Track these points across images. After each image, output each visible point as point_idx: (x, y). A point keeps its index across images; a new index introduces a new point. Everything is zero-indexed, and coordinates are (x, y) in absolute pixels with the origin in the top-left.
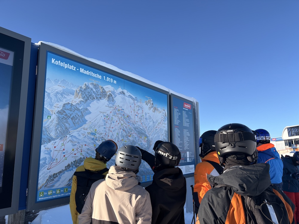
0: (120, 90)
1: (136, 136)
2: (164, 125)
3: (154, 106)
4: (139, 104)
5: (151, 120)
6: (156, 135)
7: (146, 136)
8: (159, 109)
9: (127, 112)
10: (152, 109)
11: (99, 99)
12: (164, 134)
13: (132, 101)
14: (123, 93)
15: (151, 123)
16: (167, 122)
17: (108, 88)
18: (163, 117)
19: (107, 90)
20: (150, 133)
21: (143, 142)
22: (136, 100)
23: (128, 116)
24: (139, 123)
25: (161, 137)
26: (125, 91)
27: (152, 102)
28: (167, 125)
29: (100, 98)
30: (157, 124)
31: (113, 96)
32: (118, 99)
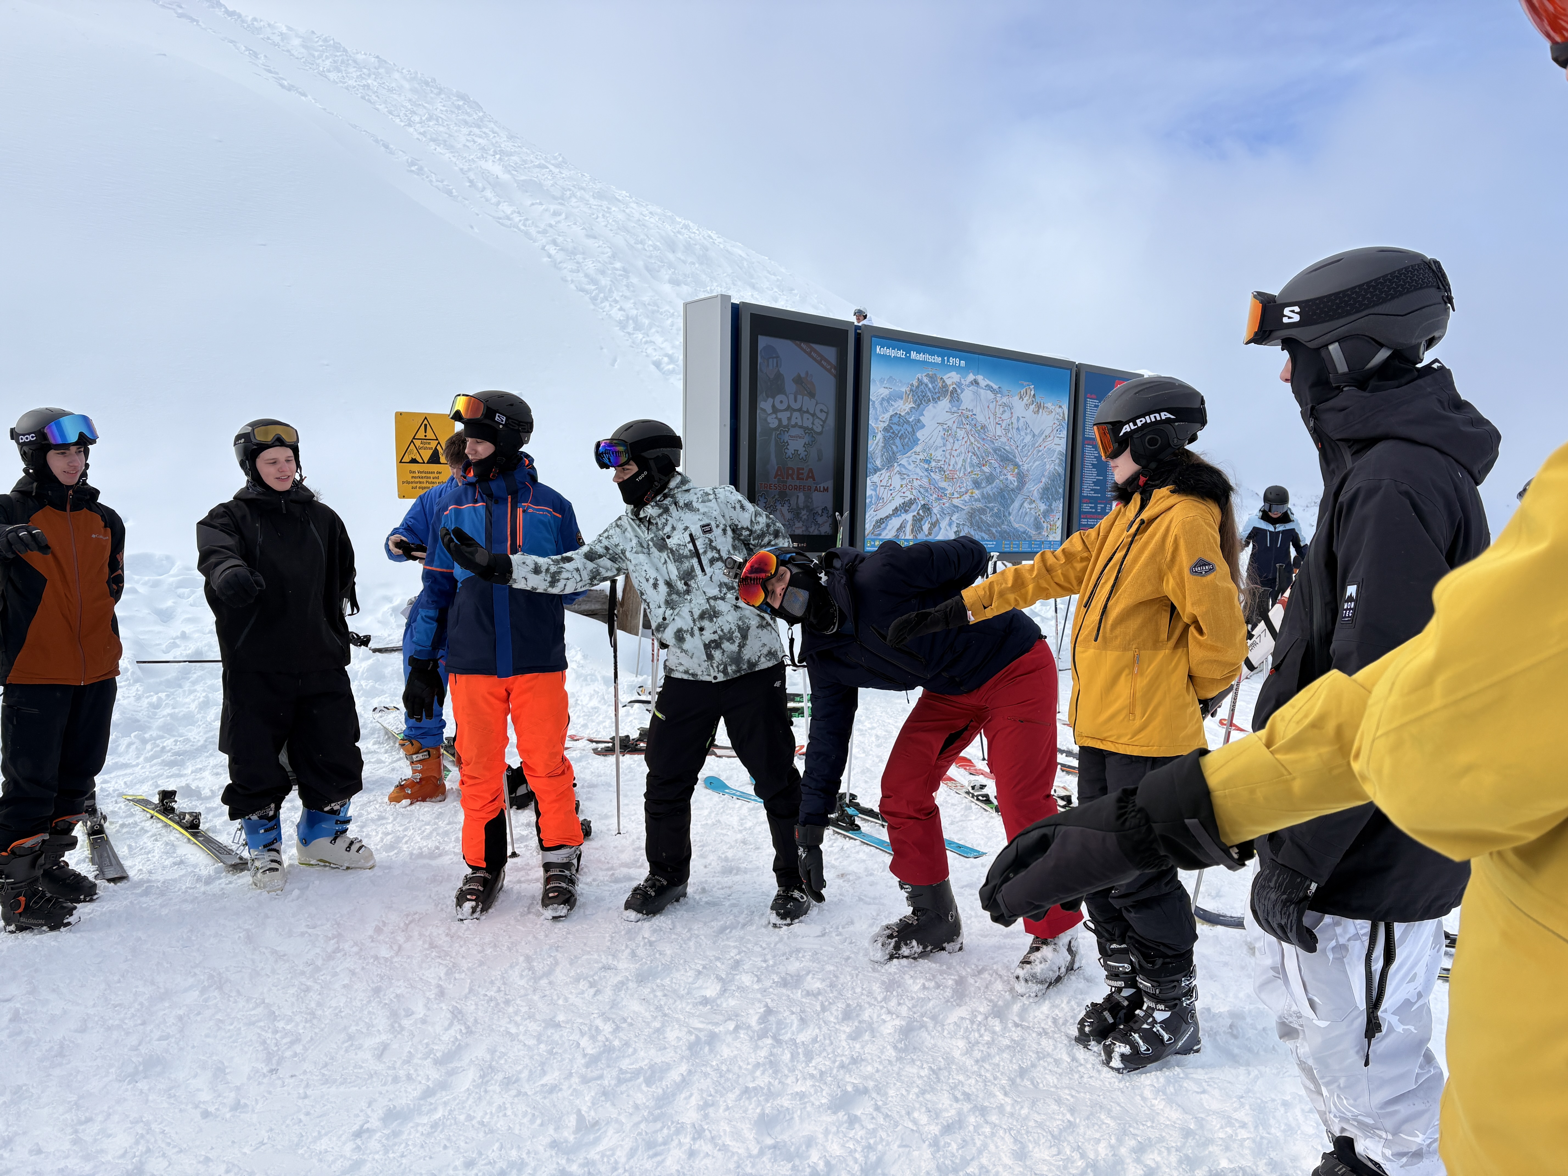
0: (971, 377)
1: (997, 465)
2: (1057, 441)
3: (1038, 399)
4: (1005, 400)
5: (1029, 431)
6: (1037, 463)
7: (1017, 465)
8: (1049, 405)
9: (981, 418)
10: (1032, 407)
11: (936, 400)
12: (1057, 461)
13: (991, 395)
14: (976, 382)
15: (1028, 438)
16: (1065, 432)
17: (952, 378)
18: (1056, 422)
19: (948, 382)
20: (1024, 459)
21: (1010, 477)
22: (1000, 392)
23: (983, 427)
24: (1004, 439)
25: (1048, 466)
26: (980, 378)
27: (1033, 392)
28: (1063, 442)
29: (939, 398)
30: (1041, 439)
31: (959, 391)
32: (967, 396)
